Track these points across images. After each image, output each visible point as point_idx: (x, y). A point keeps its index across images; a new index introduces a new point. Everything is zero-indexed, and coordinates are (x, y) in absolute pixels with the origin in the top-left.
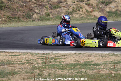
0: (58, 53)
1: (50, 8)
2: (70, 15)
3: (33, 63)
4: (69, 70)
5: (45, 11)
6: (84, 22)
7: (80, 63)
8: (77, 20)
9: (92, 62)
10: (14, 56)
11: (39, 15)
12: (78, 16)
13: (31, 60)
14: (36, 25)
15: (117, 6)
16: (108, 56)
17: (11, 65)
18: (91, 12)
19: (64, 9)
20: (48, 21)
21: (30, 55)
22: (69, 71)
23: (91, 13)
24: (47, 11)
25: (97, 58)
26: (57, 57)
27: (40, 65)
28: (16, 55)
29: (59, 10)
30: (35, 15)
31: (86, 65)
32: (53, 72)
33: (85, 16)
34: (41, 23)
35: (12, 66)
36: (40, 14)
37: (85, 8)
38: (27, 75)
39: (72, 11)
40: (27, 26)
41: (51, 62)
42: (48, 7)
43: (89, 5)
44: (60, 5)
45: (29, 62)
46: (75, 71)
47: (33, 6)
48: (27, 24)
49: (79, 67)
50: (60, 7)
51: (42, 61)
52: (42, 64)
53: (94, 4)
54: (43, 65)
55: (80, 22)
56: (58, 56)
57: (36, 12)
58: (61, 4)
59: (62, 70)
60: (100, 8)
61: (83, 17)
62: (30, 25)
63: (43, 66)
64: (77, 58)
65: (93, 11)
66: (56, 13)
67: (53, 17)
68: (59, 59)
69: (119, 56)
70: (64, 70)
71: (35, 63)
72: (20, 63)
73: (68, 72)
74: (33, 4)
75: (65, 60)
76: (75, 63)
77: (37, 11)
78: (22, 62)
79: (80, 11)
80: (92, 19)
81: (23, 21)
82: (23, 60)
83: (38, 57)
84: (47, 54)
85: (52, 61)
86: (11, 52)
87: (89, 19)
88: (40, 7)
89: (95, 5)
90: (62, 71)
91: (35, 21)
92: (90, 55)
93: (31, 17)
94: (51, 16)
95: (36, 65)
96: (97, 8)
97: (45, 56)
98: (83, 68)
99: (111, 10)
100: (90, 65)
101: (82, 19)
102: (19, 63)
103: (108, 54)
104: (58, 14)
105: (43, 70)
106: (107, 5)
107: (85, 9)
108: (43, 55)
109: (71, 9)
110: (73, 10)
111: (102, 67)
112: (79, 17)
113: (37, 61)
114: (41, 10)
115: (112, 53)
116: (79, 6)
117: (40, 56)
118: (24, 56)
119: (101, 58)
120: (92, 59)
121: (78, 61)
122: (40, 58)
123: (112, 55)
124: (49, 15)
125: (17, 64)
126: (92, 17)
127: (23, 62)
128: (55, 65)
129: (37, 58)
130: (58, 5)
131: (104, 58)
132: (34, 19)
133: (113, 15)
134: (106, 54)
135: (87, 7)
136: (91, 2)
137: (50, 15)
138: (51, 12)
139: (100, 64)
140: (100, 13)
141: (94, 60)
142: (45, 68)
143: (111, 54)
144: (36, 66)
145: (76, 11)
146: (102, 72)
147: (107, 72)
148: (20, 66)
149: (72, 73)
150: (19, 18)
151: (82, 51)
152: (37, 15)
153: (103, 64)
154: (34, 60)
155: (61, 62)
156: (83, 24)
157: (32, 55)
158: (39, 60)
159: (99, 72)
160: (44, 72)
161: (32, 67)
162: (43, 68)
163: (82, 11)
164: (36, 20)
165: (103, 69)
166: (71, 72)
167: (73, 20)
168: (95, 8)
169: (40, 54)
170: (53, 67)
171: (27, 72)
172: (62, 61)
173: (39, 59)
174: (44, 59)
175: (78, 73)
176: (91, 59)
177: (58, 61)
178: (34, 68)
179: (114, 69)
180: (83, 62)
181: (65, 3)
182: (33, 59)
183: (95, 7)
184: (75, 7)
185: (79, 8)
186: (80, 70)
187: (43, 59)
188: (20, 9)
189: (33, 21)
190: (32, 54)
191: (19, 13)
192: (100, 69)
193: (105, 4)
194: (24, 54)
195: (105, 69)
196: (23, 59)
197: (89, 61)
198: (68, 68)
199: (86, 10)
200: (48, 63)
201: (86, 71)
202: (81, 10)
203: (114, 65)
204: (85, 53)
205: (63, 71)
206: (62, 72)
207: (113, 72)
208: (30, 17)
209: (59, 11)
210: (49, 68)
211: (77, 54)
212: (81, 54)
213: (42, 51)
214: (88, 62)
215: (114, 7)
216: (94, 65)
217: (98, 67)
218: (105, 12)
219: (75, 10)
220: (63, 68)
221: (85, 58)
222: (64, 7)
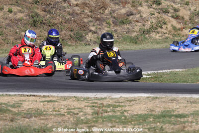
0: (121, 97)
1: (114, 23)
2: (147, 35)
3: (78, 114)
4: (134, 125)
5: (106, 29)
7: (154, 113)
8: (158, 43)
9: (173, 111)
10: (48, 102)
11: (95, 35)
12: (159, 37)
13: (74, 109)
17: (42, 117)
18: (180, 29)
19: (137, 26)
21: (74, 101)
22: (135, 127)
23: (180, 32)
24: (109, 29)
25: (182, 105)
26: (118, 104)
27: (89, 117)
28: (51, 101)
29: (128, 26)
30: (90, 34)
31: (164, 116)
33: (171, 37)
35: (43, 119)
36: (98, 34)
37: (172, 23)
39: (150, 29)
40: (77, 52)
41: (107, 112)
42: (111, 23)
43: (177, 18)
44: (130, 19)
45: (71, 112)
46: (144, 126)
47: (86, 20)
48: (77, 50)
49: (151, 120)
50: (130, 23)
51: (93, 111)
52: (92, 115)
53: (185, 17)
54: (94, 116)
55: (162, 45)
56: (119, 102)
57: (91, 31)
58: (131, 17)
59: (124, 124)
60: (196, 23)
61: (167, 38)
62: (81, 52)
63: (94, 118)
64: (150, 105)
65: (184, 28)
66: (124, 32)
67: (119, 39)
68: (120, 106)
70: (127, 125)
71: (82, 113)
72: (56, 114)
74: (86, 18)
75: (130, 109)
76: (146, 113)
77: (93, 29)
78: (59, 111)
79: (162, 28)
81: (70, 46)
82: (62, 108)
83: (87, 104)
84: (102, 99)
85: (109, 110)
86: (44, 96)
88: (98, 22)
89: (187, 18)
90: (123, 127)
91: (89, 45)
92: (172, 100)
93: (84, 38)
94: (116, 37)
95: (82, 116)
96: (190, 23)
97: (99, 102)
98: (159, 122)
100: (170, 116)
101: (165, 42)
102: (54, 113)
104: (127, 33)
105: (93, 124)
107: (170, 25)
108: (96, 101)
109: (147, 27)
110: (152, 27)
111: (190, 119)
112: (160, 38)
113: (85, 110)
114: (100, 27)
116: (160, 19)
118: (65, 103)
119: (189, 104)
120: (175, 107)
121: (152, 111)
122: (91, 105)
125: (51, 115)
126: (183, 38)
127: (62, 111)
128: (113, 117)
129: (85, 106)
130: (127, 18)
131: (194, 105)
132: (87, 41)
134: (197, 99)
135: (174, 22)
136: (180, 14)
138: (116, 31)
139: (187, 115)
141: (178, 108)
142: (97, 121)
144: (82, 118)
145: (156, 29)
146: (188, 127)
148: (56, 118)
150: (63, 40)
151: (159, 93)
152: (92, 35)
153: (191, 114)
154: (79, 108)
155: (123, 112)
157: (78, 100)
158: (89, 108)
159: (184, 127)
161: (75, 120)
162: (94, 121)
163: (167, 27)
164: (90, 44)
165: (191, 122)
167: (152, 43)
168: (187, 23)
169: (91, 98)
172: (125, 111)
173: (88, 106)
174: (96, 107)
175: (149, 129)
176: (173, 106)
177: (118, 111)
178: (78, 122)
181: (138, 16)
182: (79, 106)
183: (186, 21)
184: (154, 21)
185: (161, 23)
186: (153, 125)
187: (94, 108)
188: (66, 25)
189: (86, 45)
190: (78, 99)
191: (63, 32)
192: (187, 124)
194: (65, 98)
195: (194, 122)
196: (62, 107)
197: (169, 109)
198: (135, 120)
199: (172, 26)
200: (102, 113)
201: (162, 127)
202: (164, 27)
204: (163, 98)
208: (81, 39)
209: (128, 28)
210: (103, 121)
211: (150, 99)
212: (157, 98)
213: (95, 94)
214: (168, 111)
216: (176, 116)
217: (182, 120)
219: (155, 26)
220: (125, 122)
221: (163, 105)
222: (137, 22)
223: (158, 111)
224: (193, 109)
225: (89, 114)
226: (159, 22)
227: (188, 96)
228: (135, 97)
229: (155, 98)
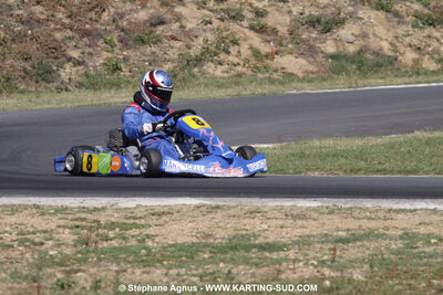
0: (138, 206)
1: (121, 41)
2: (196, 70)
3: (42, 244)
4: (169, 268)
5: (105, 54)
6: (244, 93)
7: (212, 241)
8: (220, 86)
9: (254, 236)
11: (80, 68)
12: (223, 72)
13: (34, 233)
14: (69, 105)
15: (364, 36)
16: (315, 215)
18: (270, 56)
19: (172, 48)
20: (113, 92)
21: (33, 215)
22: (171, 272)
23: (268, 62)
24: (110, 55)
25: (274, 222)
26: (132, 221)
27: (68, 251)
29: (153, 49)
30: (68, 66)
31: (234, 248)
32: (111, 276)
33: (250, 72)
34: (88, 98)
36: (87, 66)
37: (250, 42)
38: (18, 286)
39: (202, 54)
40: (39, 107)
41: (107, 239)
42: (116, 41)
43: (261, 30)
44: (158, 32)
45: (28, 240)
46: (191, 269)
47: (58, 36)
48: (39, 101)
49: (206, 256)
50: (158, 41)
51: (76, 237)
52: (75, 246)
53: (279, 28)
54: (79, 248)
55: (229, 91)
56: (135, 218)
57: (70, 59)
58: (160, 28)
59: (145, 266)
60: (304, 41)
61: (240, 75)
62: (48, 106)
64: (204, 224)
65: (277, 53)
66: (144, 61)
67: (133, 77)
68: (137, 226)
69: (356, 214)
70: (153, 268)
71: (50, 243)
73: (166, 274)
74: (59, 30)
75: (158, 232)
76: (195, 240)
77: (75, 54)
78: (1, 238)
79: (228, 53)
80: (272, 81)
81: (23, 92)
82: (6, 232)
83: (62, 222)
84: (96, 209)
85: (111, 234)
87: (261, 83)
88: (85, 39)
89: (283, 30)
90: (143, 272)
91: (67, 90)
92: (253, 213)
93: (53, 74)
94: (125, 72)
95: (52, 249)
96: (291, 42)
97: (89, 216)
98: (223, 261)
99: (341, 49)
100: (248, 248)
101: (237, 84)
103: (315, 210)
104: (150, 64)
105: (75, 267)
106: (328, 31)
107: (247, 47)
108: (83, 215)
109: (197, 47)
110: (206, 51)
112: (225, 75)
113: (57, 237)
114: (91, 50)
115: (330, 205)
116: (225, 34)
117: (70, 217)
118: (13, 219)
119: (290, 221)
120: (258, 228)
121: (208, 236)
122: (71, 223)
123: (331, 212)
124: (117, 68)
126: (275, 76)
127: (8, 238)
128: (120, 249)
129: (59, 227)
130: (152, 32)
131: (300, 222)
132: (62, 83)
133: (349, 68)
134: (308, 209)
135: (256, 40)
136: (269, 21)
137: (120, 69)
138: (126, 59)
139: (285, 245)
140: (302, 61)
141: (264, 231)
142: (85, 260)
143: (327, 208)
144: (51, 253)
145: (216, 54)
146: (288, 272)
147: (309, 272)
149: (180, 278)
150: (8, 79)
151: (224, 196)
152: (74, 69)
153: (295, 243)
154: (45, 232)
155: (144, 240)
156: (240, 99)
157: (43, 214)
158: (67, 231)
159: (279, 272)
160: (79, 274)
161: (36, 257)
162: (79, 261)
163: (239, 52)
164: (70, 87)
165: (295, 261)
166: (178, 275)
167: (206, 85)
168: (284, 42)
169: (71, 209)
170: (114, 255)
171: (16, 276)
172: (148, 236)
173: (64, 227)
174: (83, 228)
175: (201, 277)
176: (255, 225)
177: (133, 236)
178: (44, 262)
179: (333, 261)
180: (223, 238)
181: (175, 26)
182: (45, 227)
183: (282, 38)
184: (211, 37)
185: (226, 43)
186: (211, 268)
187: (78, 230)
188: (13, 46)
189: (59, 90)
190: (41, 211)
191: (9, 62)
192: (284, 264)
193: (320, 28)
194: (14, 210)
195: (300, 261)
196: (7, 229)
197: (244, 232)
198: (169, 258)
199: (251, 48)
200: (96, 243)
201: (230, 272)
202: (233, 50)
203: (335, 250)
204: (233, 207)
205: (148, 273)
206: (145, 275)
207: (327, 272)
208: (49, 77)
209: (153, 53)
210: (99, 260)
211: (203, 209)
212: (217, 207)
213: (81, 199)
214: (243, 236)
215: (351, 38)
216: (262, 248)
217: (275, 256)
218: (320, 58)
219: (212, 48)
220: (149, 261)
221: (232, 223)
222: (174, 38)
223: (221, 237)
224: (299, 232)
225: (67, 245)
226: (223, 39)
227: (287, 203)
228: (170, 207)
229: (213, 208)
